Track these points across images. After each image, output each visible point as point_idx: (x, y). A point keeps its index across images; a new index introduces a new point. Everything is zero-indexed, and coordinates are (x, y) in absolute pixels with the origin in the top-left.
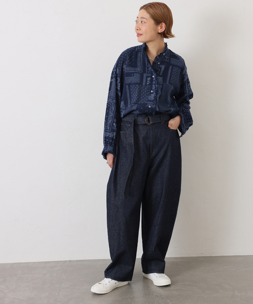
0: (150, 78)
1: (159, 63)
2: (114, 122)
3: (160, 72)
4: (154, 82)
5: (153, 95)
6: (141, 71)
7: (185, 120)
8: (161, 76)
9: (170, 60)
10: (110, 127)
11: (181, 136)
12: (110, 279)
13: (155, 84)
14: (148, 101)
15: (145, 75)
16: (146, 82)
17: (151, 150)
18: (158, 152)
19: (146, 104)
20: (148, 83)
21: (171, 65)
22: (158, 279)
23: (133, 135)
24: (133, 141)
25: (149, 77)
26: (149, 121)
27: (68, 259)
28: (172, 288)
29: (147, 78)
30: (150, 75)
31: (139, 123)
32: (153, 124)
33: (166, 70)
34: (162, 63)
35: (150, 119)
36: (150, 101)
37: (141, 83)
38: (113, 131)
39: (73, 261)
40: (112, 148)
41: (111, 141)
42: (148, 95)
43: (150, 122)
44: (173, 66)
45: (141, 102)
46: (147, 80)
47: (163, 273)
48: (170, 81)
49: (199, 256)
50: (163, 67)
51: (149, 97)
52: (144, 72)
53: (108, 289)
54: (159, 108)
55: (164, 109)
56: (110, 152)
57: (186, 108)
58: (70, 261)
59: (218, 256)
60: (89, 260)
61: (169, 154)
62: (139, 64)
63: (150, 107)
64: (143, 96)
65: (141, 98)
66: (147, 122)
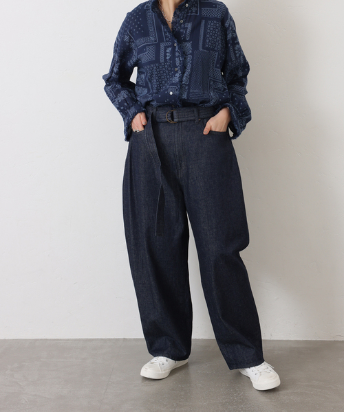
0: (170, 49)
1: (182, 21)
3: (185, 34)
4: (177, 54)
5: (177, 75)
6: (156, 41)
7: (237, 113)
8: (189, 41)
9: (200, 12)
13: (179, 57)
14: (170, 85)
15: (162, 46)
16: (165, 56)
19: (167, 90)
20: (168, 58)
21: (203, 18)
25: (168, 47)
26: (173, 119)
29: (165, 50)
30: (170, 44)
31: (158, 120)
32: (179, 122)
33: (196, 29)
34: (187, 20)
35: (175, 114)
36: (173, 84)
37: (157, 60)
42: (172, 76)
43: (176, 120)
44: (207, 19)
46: (165, 53)
48: (204, 45)
50: (189, 26)
51: (173, 79)
52: (161, 40)
57: (238, 93)
62: (152, 29)
64: (166, 79)
65: (163, 82)
66: (170, 119)
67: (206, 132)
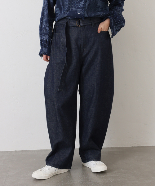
2: (46, 26)
5: (82, 3)
7: (114, 22)
10: (44, 30)
11: (112, 37)
12: (50, 167)
14: (77, 8)
17: (82, 50)
18: (89, 52)
19: (76, 11)
22: (96, 166)
23: (65, 36)
24: (65, 42)
26: (79, 23)
27: (14, 150)
28: (108, 175)
31: (70, 25)
32: (83, 26)
35: (81, 22)
36: (79, 8)
38: (46, 34)
39: (19, 151)
40: (47, 49)
41: (45, 43)
42: (78, 3)
43: (81, 25)
45: (72, 9)
47: (100, 161)
49: (134, 146)
51: (79, 5)
53: (48, 175)
54: (88, 14)
55: (93, 14)
56: (45, 54)
57: (117, 11)
58: (16, 151)
59: (151, 146)
60: (32, 151)
61: (99, 54)
63: (79, 14)
64: (74, 4)
65: (72, 5)
66: (78, 24)
67: (99, 31)
